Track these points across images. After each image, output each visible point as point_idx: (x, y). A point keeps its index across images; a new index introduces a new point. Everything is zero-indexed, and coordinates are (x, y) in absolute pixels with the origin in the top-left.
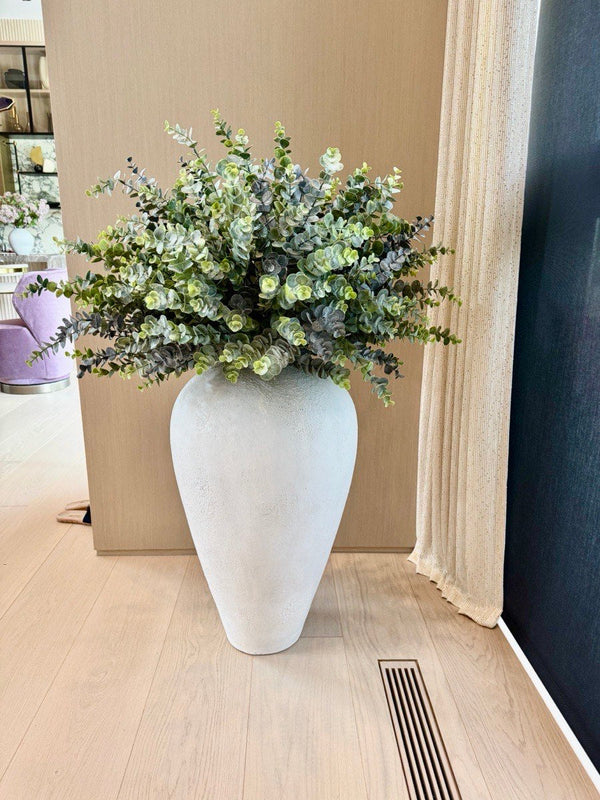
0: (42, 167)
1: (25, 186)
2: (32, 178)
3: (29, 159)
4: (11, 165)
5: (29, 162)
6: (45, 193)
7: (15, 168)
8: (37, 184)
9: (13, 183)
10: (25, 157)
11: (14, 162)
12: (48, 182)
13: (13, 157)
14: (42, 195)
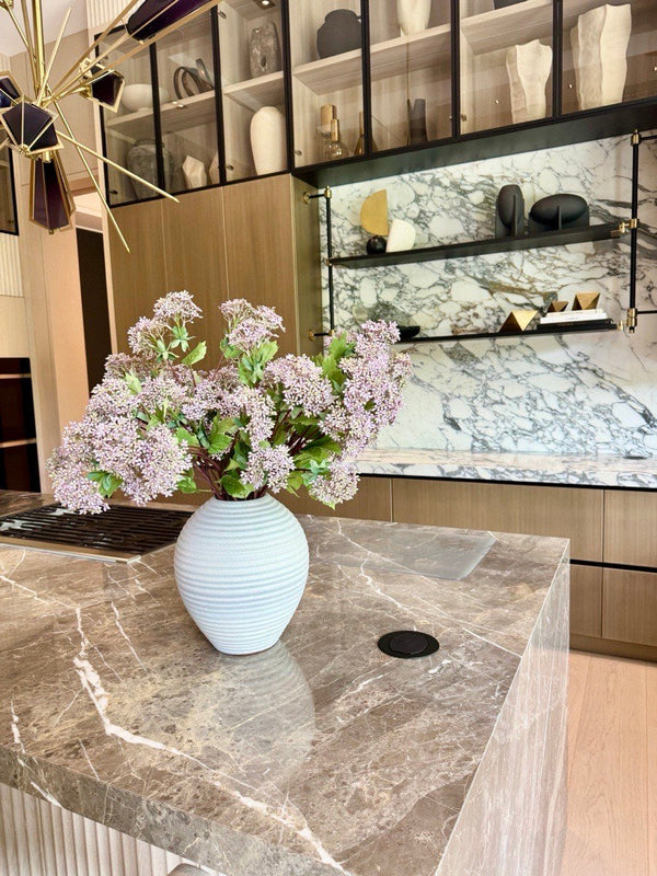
0: (385, 244)
1: (344, 295)
2: (361, 273)
3: (358, 229)
4: (316, 249)
5: (355, 238)
6: (386, 306)
7: (324, 255)
8: (368, 287)
9: (320, 288)
10: (348, 226)
11: (324, 242)
12: (396, 278)
13: (323, 229)
14: (381, 311)
